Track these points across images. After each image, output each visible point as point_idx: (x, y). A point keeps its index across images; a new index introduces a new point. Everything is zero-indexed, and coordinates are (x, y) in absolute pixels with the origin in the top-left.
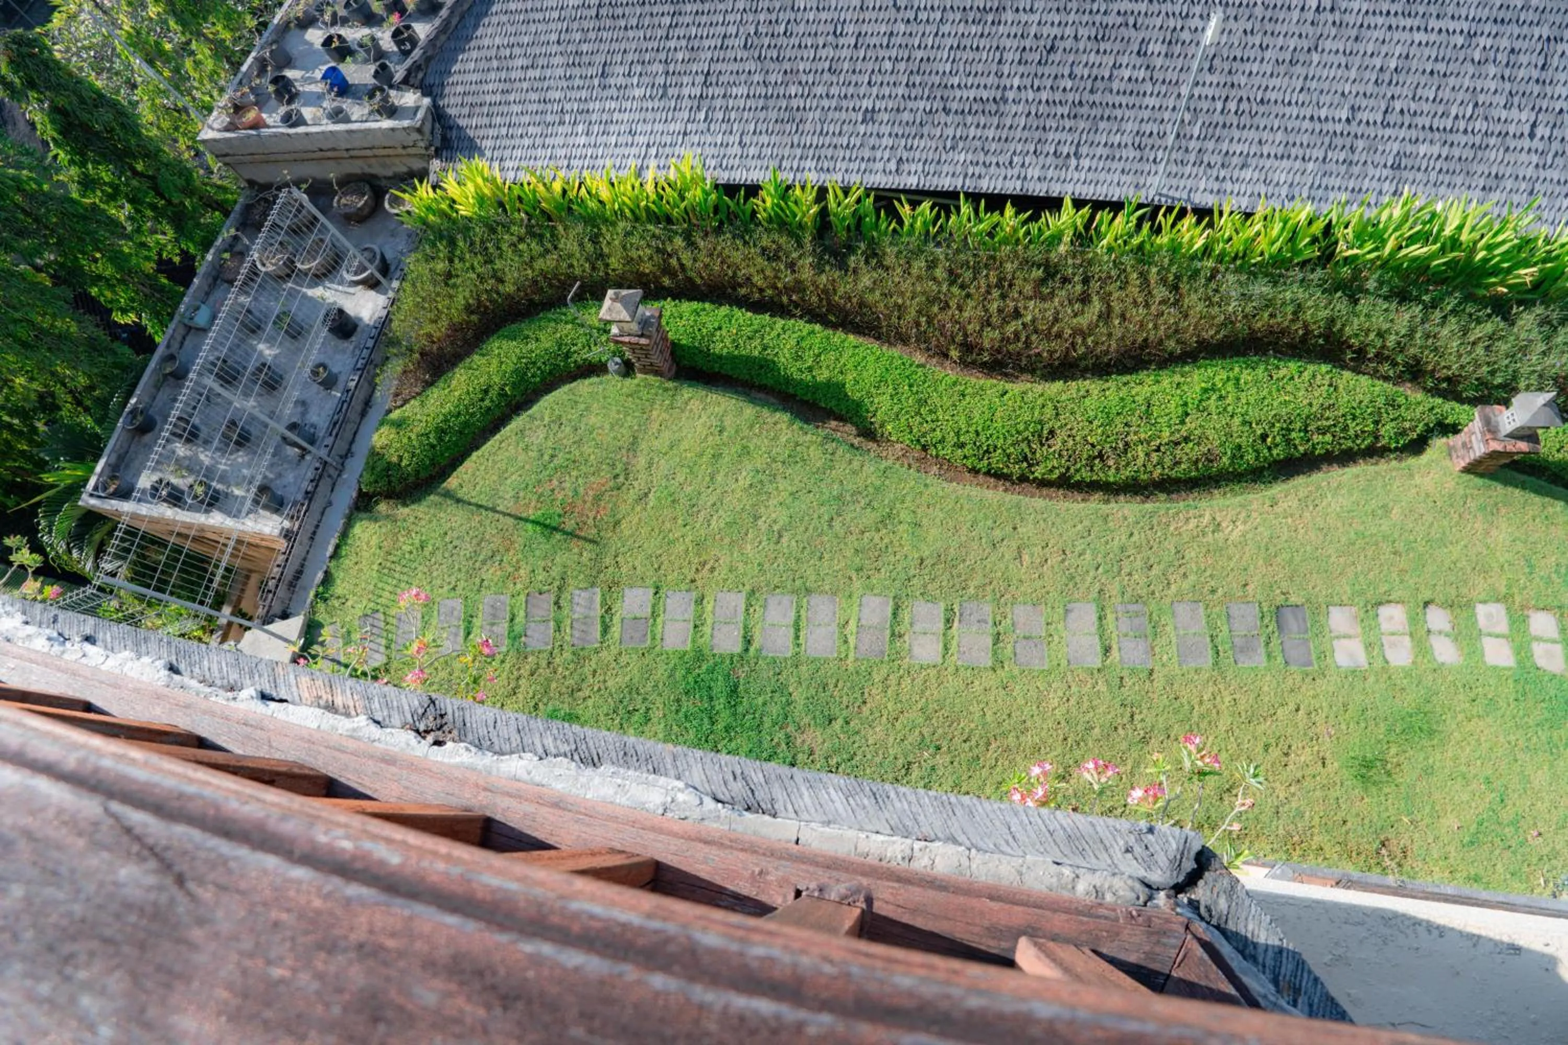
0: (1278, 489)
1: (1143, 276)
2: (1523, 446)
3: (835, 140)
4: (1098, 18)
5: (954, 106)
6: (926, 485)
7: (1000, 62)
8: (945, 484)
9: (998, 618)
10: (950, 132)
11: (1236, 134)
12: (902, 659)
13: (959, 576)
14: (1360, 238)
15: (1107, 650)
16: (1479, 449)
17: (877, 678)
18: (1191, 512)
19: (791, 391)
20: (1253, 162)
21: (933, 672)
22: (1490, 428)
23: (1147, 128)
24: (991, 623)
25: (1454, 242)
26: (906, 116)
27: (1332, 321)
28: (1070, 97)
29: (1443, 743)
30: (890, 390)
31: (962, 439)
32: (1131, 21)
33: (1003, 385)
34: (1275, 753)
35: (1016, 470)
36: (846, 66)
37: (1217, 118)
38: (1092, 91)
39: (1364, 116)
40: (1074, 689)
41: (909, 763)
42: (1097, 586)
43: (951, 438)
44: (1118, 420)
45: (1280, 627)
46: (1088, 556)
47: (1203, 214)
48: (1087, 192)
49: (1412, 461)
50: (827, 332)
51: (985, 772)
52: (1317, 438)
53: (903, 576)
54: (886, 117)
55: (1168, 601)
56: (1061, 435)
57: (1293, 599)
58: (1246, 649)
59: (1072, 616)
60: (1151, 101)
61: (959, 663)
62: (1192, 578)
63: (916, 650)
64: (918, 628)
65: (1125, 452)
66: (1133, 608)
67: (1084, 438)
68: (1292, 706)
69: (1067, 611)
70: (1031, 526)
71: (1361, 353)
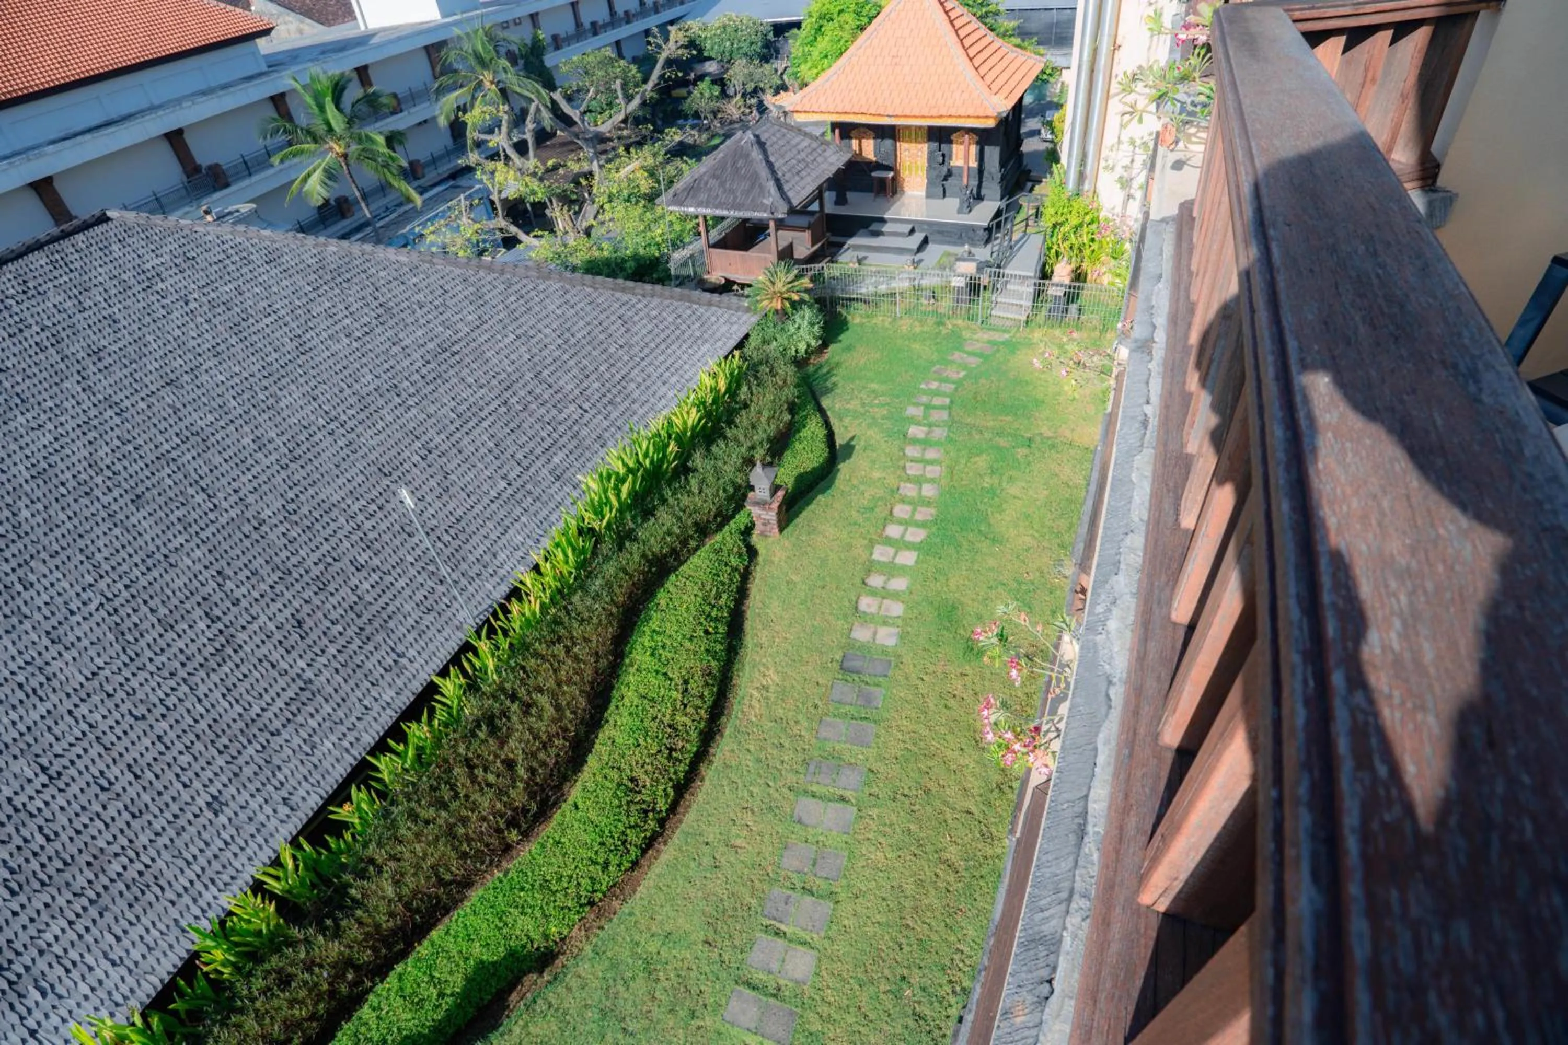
0: (749, 640)
1: (536, 655)
2: (781, 494)
3: (209, 854)
4: (306, 578)
5: (277, 724)
6: (631, 914)
7: (273, 666)
8: (638, 895)
9: (788, 884)
10: (297, 741)
11: (469, 547)
12: (803, 993)
13: (735, 909)
14: (599, 513)
15: (843, 799)
16: (771, 516)
17: (816, 1027)
18: (746, 701)
19: (451, 1031)
20: (496, 548)
21: (825, 963)
22: (761, 504)
23: (419, 596)
24: (790, 892)
25: (630, 471)
26: (248, 771)
27: (643, 556)
28: (350, 632)
29: (962, 604)
30: (516, 912)
31: (601, 860)
32: (329, 560)
33: (566, 807)
34: (952, 703)
35: (652, 824)
36: (146, 798)
37: (447, 552)
38: (359, 616)
39: (512, 475)
40: (871, 836)
41: (914, 1014)
42: (786, 791)
43: (595, 870)
44: (646, 724)
45: (858, 672)
46: (755, 790)
47: (516, 593)
48: (437, 663)
49: (760, 559)
50: (410, 960)
51: (934, 937)
52: (722, 602)
53: (716, 967)
54: (232, 790)
55: (814, 741)
56: (639, 773)
57: (838, 657)
58: (868, 700)
59: (805, 819)
60: (402, 582)
61: (823, 934)
62: (800, 717)
63: (799, 975)
64: (775, 966)
65: (676, 730)
66: (812, 768)
67: (650, 755)
68: (919, 682)
69: (800, 822)
70: (710, 829)
71: (673, 551)
